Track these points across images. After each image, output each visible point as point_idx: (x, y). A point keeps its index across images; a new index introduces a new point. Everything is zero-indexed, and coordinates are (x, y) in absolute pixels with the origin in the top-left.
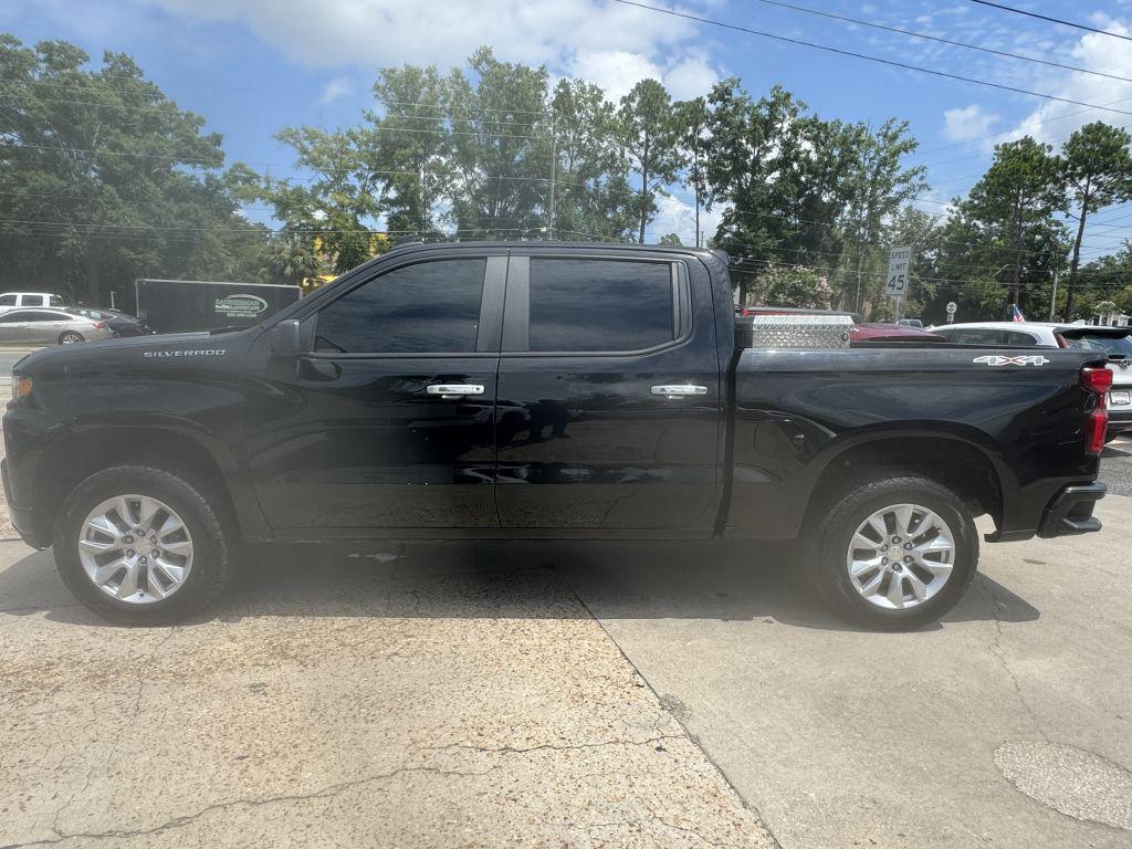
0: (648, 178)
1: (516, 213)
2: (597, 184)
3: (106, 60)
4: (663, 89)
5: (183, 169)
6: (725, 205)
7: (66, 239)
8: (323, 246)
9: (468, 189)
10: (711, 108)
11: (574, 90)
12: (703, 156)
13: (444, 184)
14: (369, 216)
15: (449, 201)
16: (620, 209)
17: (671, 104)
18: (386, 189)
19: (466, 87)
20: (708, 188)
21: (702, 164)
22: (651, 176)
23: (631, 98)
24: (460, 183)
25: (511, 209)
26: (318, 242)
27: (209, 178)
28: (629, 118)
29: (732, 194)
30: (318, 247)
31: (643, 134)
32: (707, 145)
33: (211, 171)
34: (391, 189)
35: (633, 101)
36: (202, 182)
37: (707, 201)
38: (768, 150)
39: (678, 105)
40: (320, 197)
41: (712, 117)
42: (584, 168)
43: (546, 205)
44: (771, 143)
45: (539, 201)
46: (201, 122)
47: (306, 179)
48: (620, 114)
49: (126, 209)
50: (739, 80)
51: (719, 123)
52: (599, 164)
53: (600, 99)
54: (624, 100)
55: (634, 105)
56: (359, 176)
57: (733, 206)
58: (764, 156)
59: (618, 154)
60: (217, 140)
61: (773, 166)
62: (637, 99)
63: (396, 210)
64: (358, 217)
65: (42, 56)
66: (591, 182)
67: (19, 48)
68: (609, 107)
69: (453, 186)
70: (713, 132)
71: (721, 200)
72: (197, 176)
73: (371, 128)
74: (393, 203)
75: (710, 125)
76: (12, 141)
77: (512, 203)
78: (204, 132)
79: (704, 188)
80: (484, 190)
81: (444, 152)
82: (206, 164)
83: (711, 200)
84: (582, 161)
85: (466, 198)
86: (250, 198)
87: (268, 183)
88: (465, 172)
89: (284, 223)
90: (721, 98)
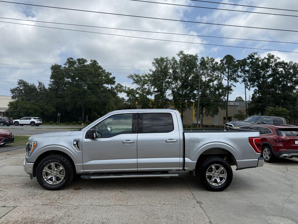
0: (229, 82)
1: (189, 93)
2: (213, 84)
3: (91, 61)
4: (233, 57)
5: (106, 85)
6: (254, 88)
7: (78, 103)
8: (138, 103)
9: (176, 87)
10: (248, 61)
11: (206, 59)
12: (246, 74)
13: (169, 86)
14: (150, 95)
15: (171, 91)
16: (220, 91)
17: (235, 61)
18: (154, 88)
19: (176, 61)
20: (249, 83)
21: (246, 77)
22: (230, 81)
23: (223, 60)
24: (174, 86)
25: (188, 92)
26: (137, 103)
27: (112, 87)
28: (223, 65)
29: (257, 85)
30: (136, 104)
31: (227, 70)
32: (248, 71)
33: (112, 86)
34: (156, 88)
35: (224, 61)
36: (110, 88)
37: (248, 87)
38: (268, 71)
39: (237, 61)
40: (138, 91)
41: (249, 63)
42: (209, 80)
43: (198, 90)
44: (268, 70)
45: (196, 89)
46: (111, 74)
47: (135, 86)
48: (220, 64)
49: (93, 96)
50: (257, 53)
51: (251, 65)
52: (214, 78)
53: (214, 61)
54: (221, 61)
55: (224, 62)
56: (148, 86)
57: (257, 88)
58: (266, 73)
59: (220, 75)
60: (114, 78)
61: (270, 76)
62: (225, 60)
63: (157, 94)
64: (147, 96)
65: (77, 62)
66: (211, 84)
67: (73, 60)
68: (217, 63)
69: (172, 87)
70: (249, 68)
71: (253, 87)
72: (109, 87)
73: (151, 73)
74: (156, 92)
75: (248, 66)
76: (69, 81)
77: (188, 90)
78: (111, 77)
79: (247, 83)
80: (180, 87)
81: (170, 78)
82: (111, 84)
83: (250, 87)
84: (208, 78)
85: (175, 90)
86: (121, 92)
87: (125, 88)
88: (175, 83)
89: (128, 98)
90: (251, 58)
